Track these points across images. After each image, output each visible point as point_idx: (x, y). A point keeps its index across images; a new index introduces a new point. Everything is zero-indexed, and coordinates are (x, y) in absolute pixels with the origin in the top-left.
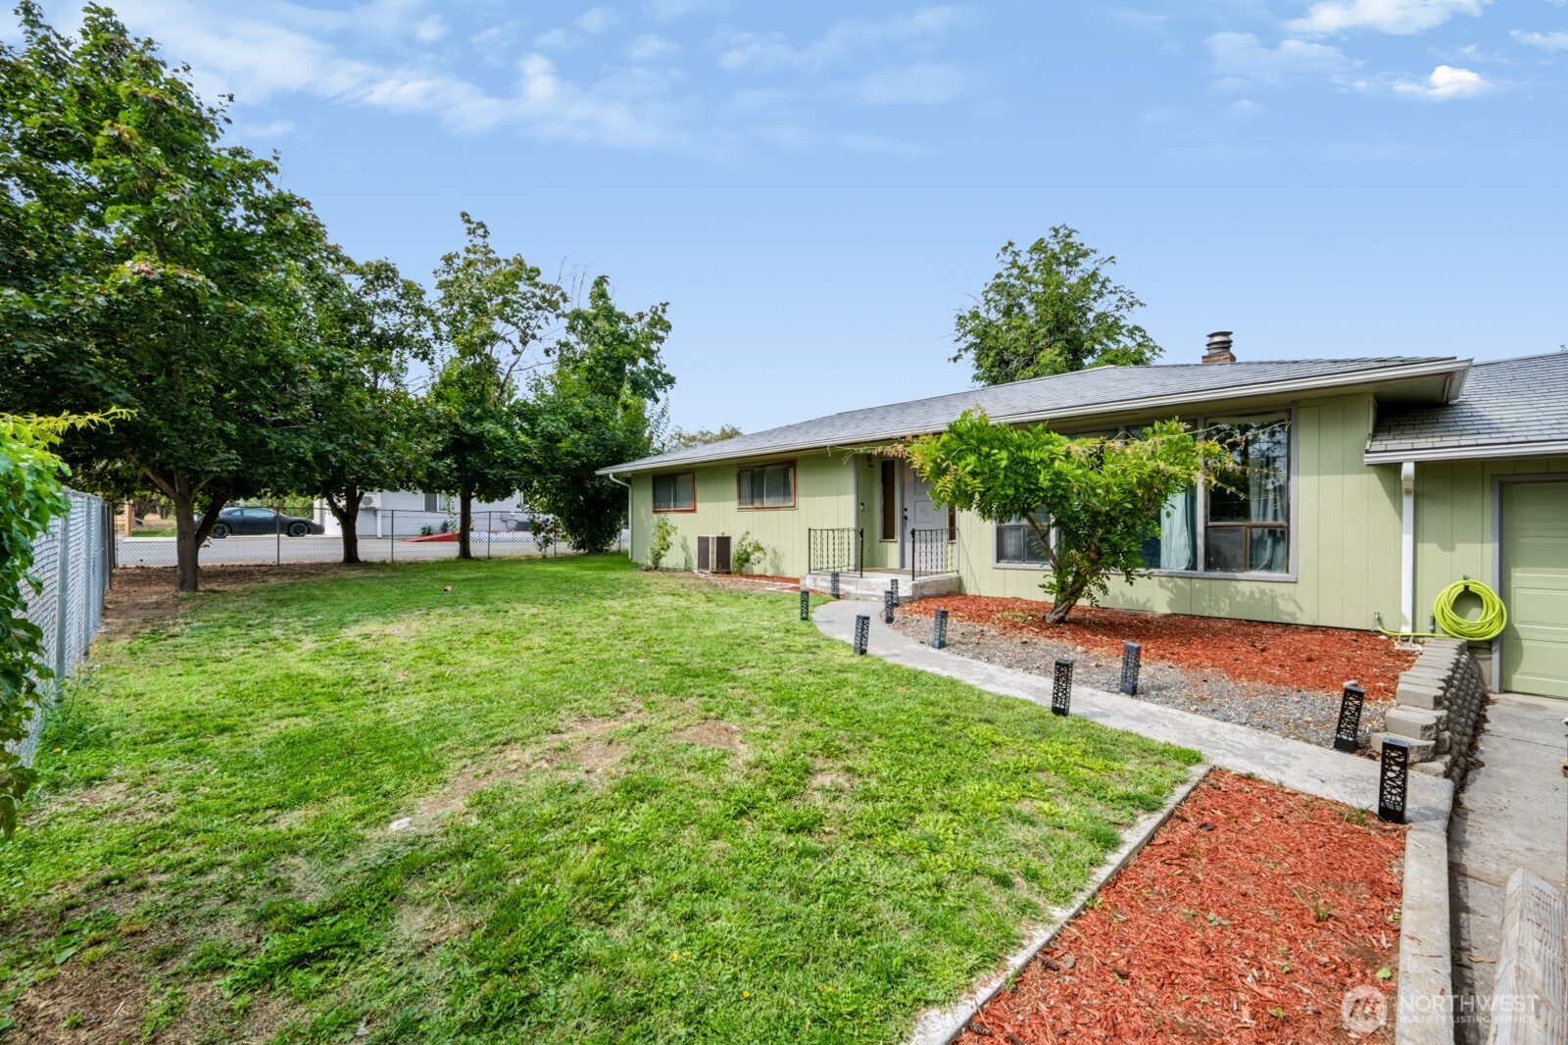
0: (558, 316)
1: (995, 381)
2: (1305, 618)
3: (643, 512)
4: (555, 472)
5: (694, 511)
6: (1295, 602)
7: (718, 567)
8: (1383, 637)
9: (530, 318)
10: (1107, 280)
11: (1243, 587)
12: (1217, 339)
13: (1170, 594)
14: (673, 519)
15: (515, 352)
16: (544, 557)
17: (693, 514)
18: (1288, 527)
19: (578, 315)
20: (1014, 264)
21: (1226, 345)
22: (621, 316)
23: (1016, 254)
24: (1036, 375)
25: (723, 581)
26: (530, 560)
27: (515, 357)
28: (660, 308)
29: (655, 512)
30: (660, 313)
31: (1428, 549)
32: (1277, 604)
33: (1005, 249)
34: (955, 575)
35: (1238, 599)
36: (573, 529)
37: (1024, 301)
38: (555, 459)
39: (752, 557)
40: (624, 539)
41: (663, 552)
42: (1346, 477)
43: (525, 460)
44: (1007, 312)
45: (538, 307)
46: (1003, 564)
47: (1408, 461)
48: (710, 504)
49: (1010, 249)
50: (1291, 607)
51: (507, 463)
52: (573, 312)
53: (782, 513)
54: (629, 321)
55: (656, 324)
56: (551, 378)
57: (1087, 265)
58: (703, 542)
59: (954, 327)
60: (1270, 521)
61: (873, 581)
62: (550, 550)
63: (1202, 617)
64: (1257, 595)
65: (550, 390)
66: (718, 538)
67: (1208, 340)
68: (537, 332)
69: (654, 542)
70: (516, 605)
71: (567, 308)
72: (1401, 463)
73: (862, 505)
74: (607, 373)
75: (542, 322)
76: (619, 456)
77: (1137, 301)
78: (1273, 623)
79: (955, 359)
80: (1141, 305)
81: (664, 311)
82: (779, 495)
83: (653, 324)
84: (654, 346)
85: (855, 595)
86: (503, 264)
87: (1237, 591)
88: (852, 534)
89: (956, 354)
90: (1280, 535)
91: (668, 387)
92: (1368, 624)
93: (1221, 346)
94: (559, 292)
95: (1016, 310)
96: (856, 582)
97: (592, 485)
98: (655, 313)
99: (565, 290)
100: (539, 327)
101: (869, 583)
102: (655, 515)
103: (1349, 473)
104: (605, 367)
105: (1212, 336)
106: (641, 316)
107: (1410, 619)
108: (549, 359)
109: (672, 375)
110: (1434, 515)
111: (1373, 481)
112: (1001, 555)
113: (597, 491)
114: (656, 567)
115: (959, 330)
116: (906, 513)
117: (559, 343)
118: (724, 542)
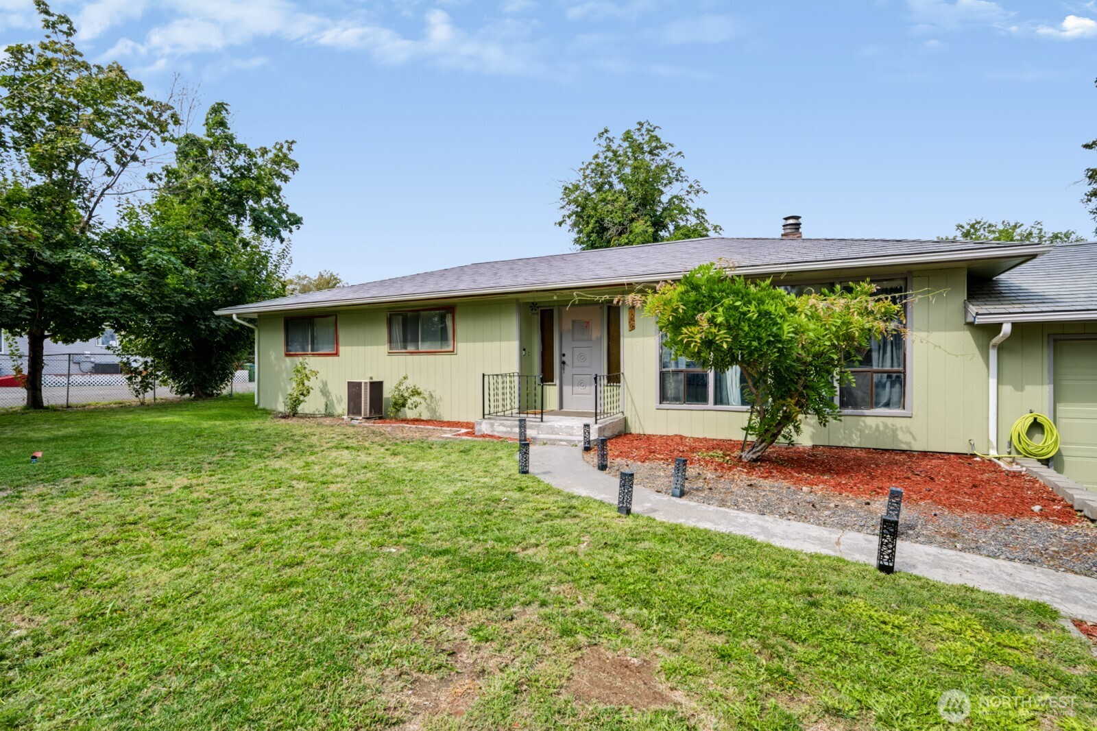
0: (164, 140)
1: (593, 246)
2: (918, 446)
3: (273, 356)
4: (165, 310)
5: (336, 354)
6: (911, 433)
7: (371, 412)
8: (978, 459)
9: (132, 137)
10: (681, 169)
11: (871, 422)
12: (791, 221)
13: (812, 429)
14: (313, 363)
15: (109, 172)
16: (143, 404)
17: (335, 358)
18: (904, 373)
19: (192, 141)
20: (609, 148)
21: (797, 226)
22: (241, 149)
23: (611, 140)
24: (629, 243)
25: (378, 426)
26: (124, 408)
27: (109, 179)
28: (286, 146)
29: (287, 355)
30: (285, 150)
31: (1007, 389)
32: (897, 435)
33: (601, 135)
34: (620, 415)
35: (867, 432)
36: (175, 372)
37: (614, 180)
38: (163, 296)
39: (409, 402)
40: (240, 382)
41: (302, 398)
42: (948, 333)
43: (125, 296)
44: (599, 189)
45: (143, 126)
46: (665, 406)
47: (1007, 322)
48: (355, 348)
49: (605, 135)
50: (907, 438)
51: (99, 299)
52: (187, 136)
53: (438, 358)
54: (250, 155)
55: (282, 161)
56: (148, 209)
57: (664, 155)
58: (354, 388)
59: (561, 196)
60: (888, 368)
61: (556, 424)
62: (149, 396)
63: (837, 447)
64: (881, 428)
65: (147, 220)
66: (371, 383)
67: (784, 222)
68: (139, 153)
69: (292, 388)
70: (152, 474)
71: (178, 132)
72: (1001, 324)
73: (524, 350)
74: (226, 207)
75: (146, 144)
76: (241, 294)
77: (702, 189)
78: (893, 450)
79: (560, 224)
80: (705, 192)
81: (290, 149)
82: (437, 340)
83: (278, 161)
84: (278, 182)
85: (541, 440)
86: (95, 70)
87: (866, 426)
88: (516, 379)
89: (561, 220)
90: (898, 379)
91: (294, 228)
92: (964, 449)
93: (793, 226)
94: (169, 112)
95: (607, 187)
96: (538, 426)
97: (208, 327)
98: (280, 150)
99: (177, 109)
100: (142, 148)
101: (552, 427)
102: (288, 359)
103: (950, 330)
104: (223, 200)
105: (786, 219)
106: (264, 151)
107: (995, 444)
108: (154, 186)
109: (299, 215)
110: (1012, 363)
111: (966, 338)
112: (663, 398)
113: (213, 332)
114: (295, 414)
115: (562, 199)
116: (564, 359)
117: (166, 169)
118: (377, 387)
